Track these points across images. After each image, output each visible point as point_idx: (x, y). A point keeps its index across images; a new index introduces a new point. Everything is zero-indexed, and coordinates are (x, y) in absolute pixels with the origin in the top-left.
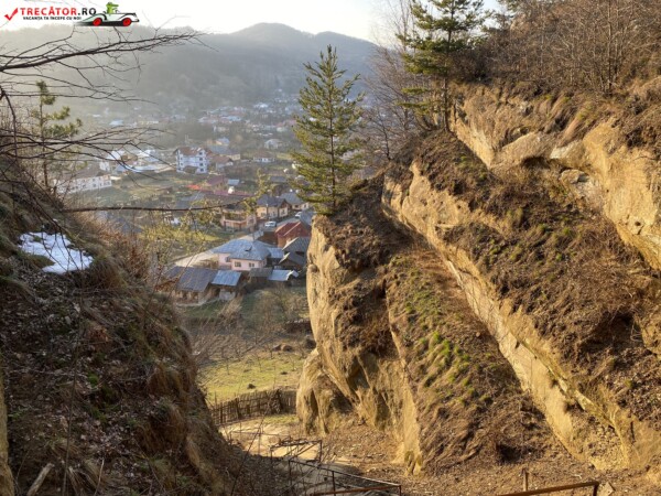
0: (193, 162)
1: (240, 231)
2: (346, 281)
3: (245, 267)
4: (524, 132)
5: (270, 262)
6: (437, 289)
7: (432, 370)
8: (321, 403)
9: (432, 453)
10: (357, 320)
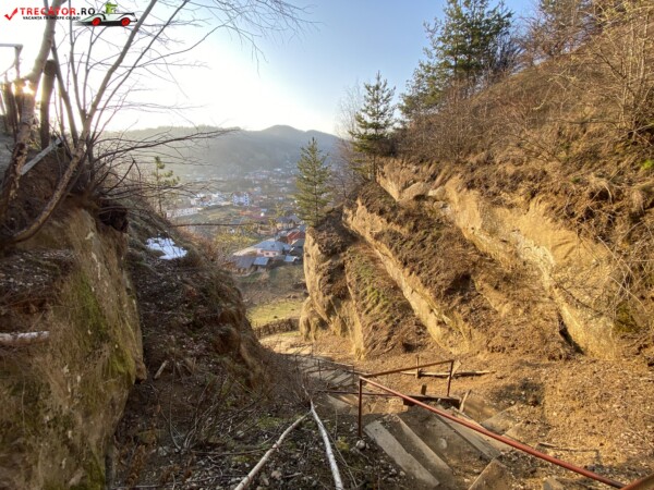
0: (242, 200)
1: (268, 236)
2: (324, 261)
3: (271, 255)
4: (415, 182)
5: (284, 252)
6: (371, 264)
7: (369, 306)
8: (312, 325)
9: (370, 348)
10: (330, 281)
